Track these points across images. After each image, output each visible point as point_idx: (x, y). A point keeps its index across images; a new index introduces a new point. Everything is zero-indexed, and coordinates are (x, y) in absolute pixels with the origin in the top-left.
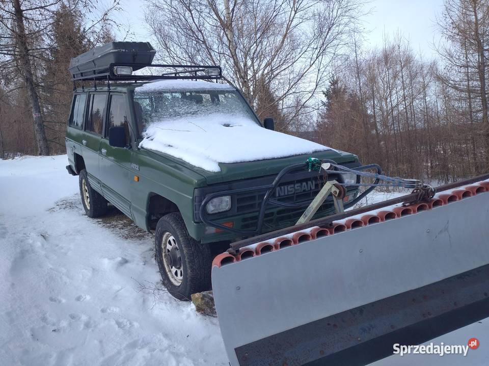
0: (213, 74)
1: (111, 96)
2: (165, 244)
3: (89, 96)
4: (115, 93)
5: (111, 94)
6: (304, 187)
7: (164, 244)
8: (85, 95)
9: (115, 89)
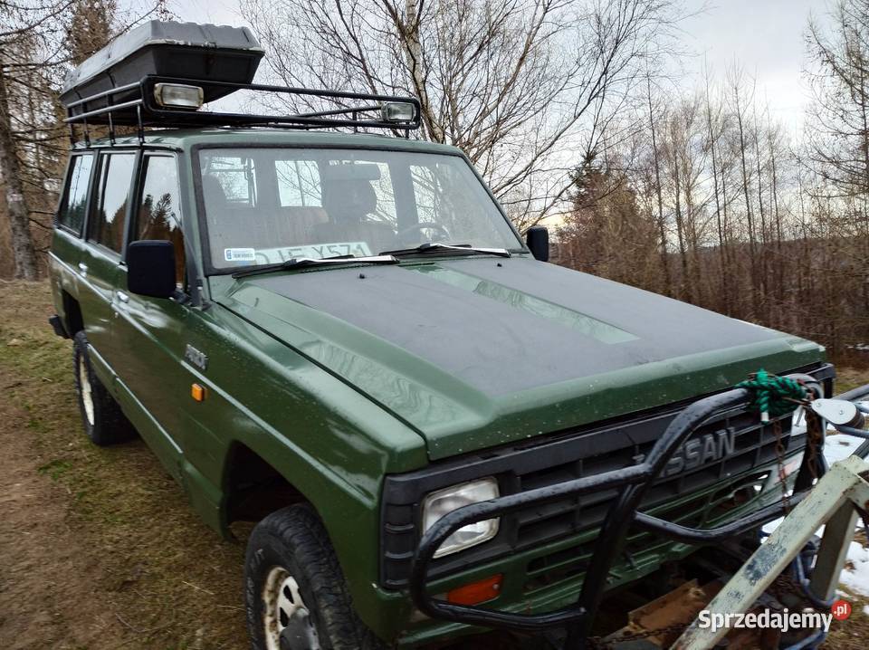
0: (400, 117)
1: (147, 157)
2: (275, 593)
3: (100, 157)
4: (156, 153)
5: (146, 153)
6: (710, 450)
7: (271, 592)
8: (92, 157)
9: (157, 141)
